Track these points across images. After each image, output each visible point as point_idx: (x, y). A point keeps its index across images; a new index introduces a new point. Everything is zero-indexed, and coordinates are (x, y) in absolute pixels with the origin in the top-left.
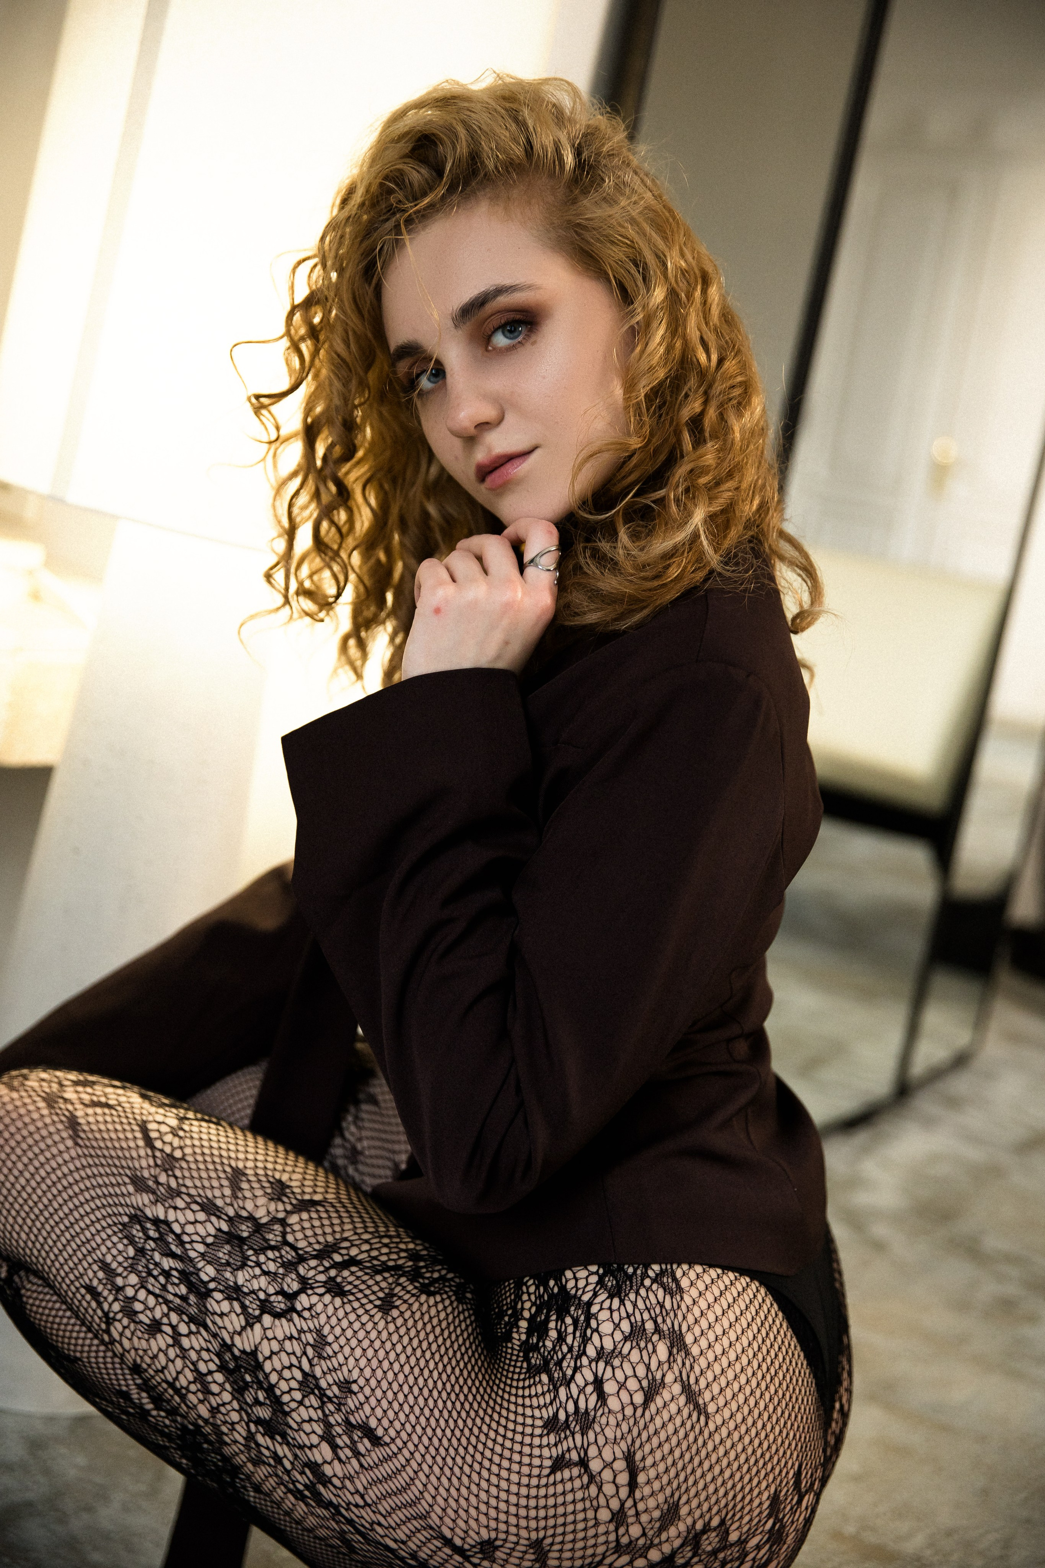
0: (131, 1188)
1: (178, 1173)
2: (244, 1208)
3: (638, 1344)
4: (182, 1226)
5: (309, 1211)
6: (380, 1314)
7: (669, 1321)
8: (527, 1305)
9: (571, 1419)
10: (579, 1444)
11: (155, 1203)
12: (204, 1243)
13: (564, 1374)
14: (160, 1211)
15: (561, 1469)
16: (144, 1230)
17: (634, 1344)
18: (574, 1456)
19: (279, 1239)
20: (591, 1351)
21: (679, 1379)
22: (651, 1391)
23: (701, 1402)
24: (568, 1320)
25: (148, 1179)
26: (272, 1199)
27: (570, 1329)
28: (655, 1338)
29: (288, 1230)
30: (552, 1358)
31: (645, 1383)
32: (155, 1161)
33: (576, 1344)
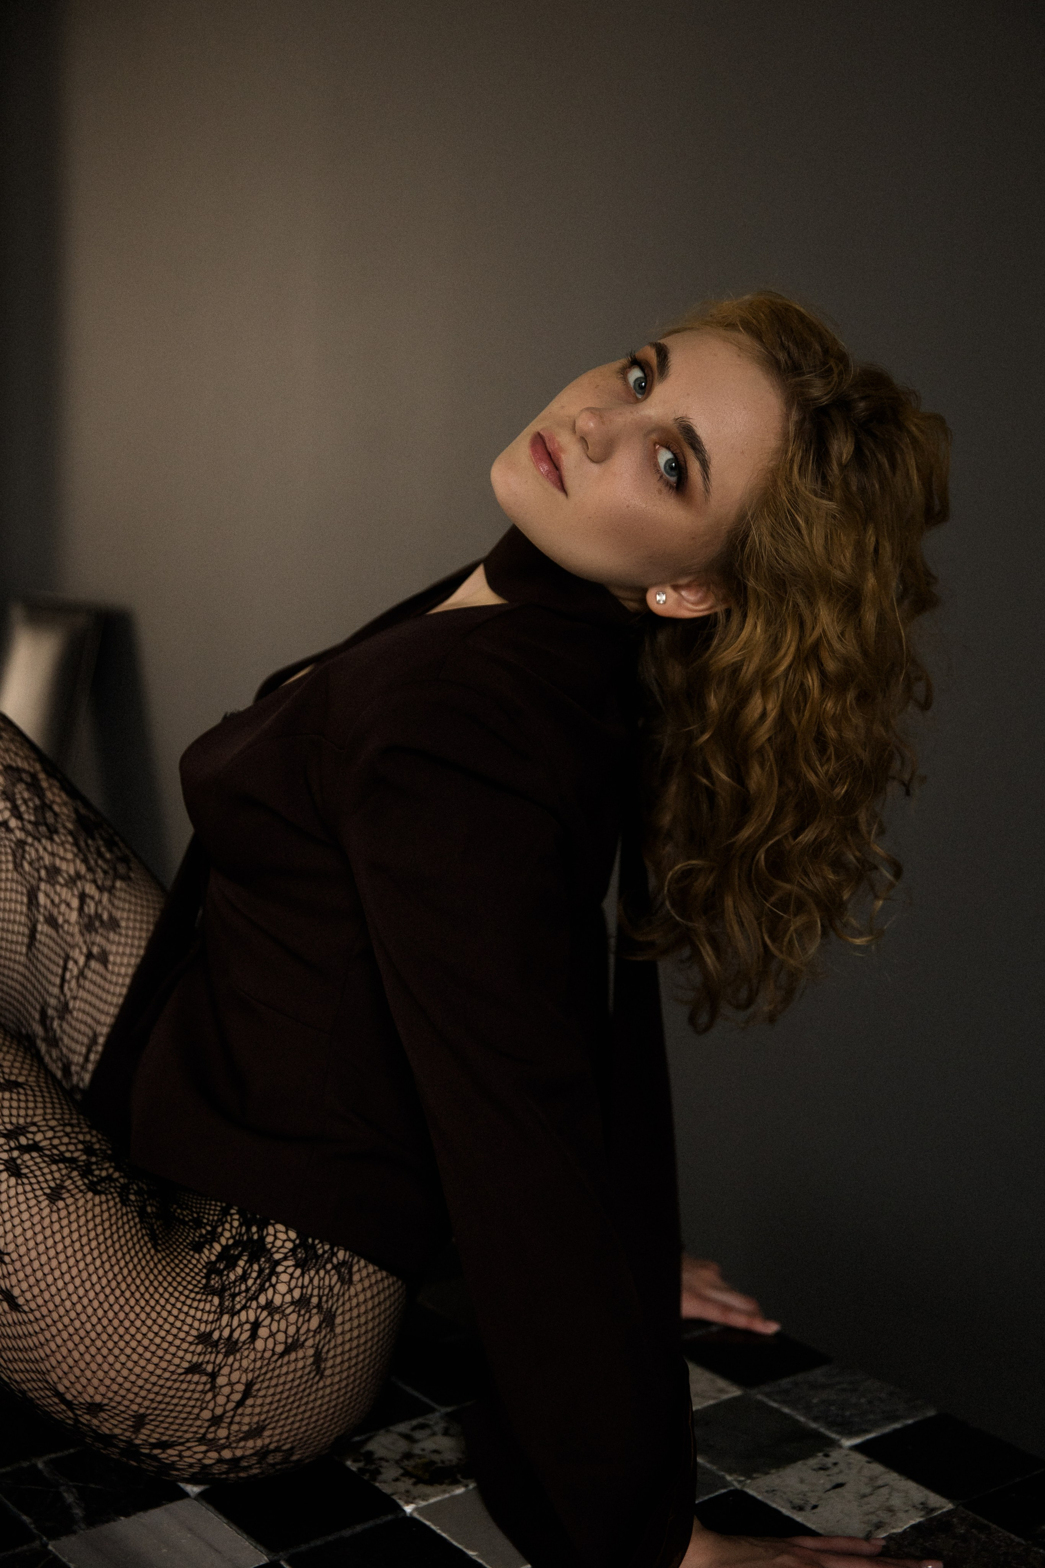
3: (299, 1311)
5: (11, 1092)
6: (47, 1202)
7: (330, 1303)
8: (227, 1234)
9: (222, 1341)
10: (218, 1362)
13: (234, 1306)
15: (194, 1374)
17: (297, 1309)
18: (210, 1368)
20: (262, 1300)
21: (316, 1346)
22: (292, 1347)
23: (323, 1366)
27: (254, 1275)
28: (315, 1311)
30: (230, 1289)
31: (290, 1340)
33: (253, 1288)
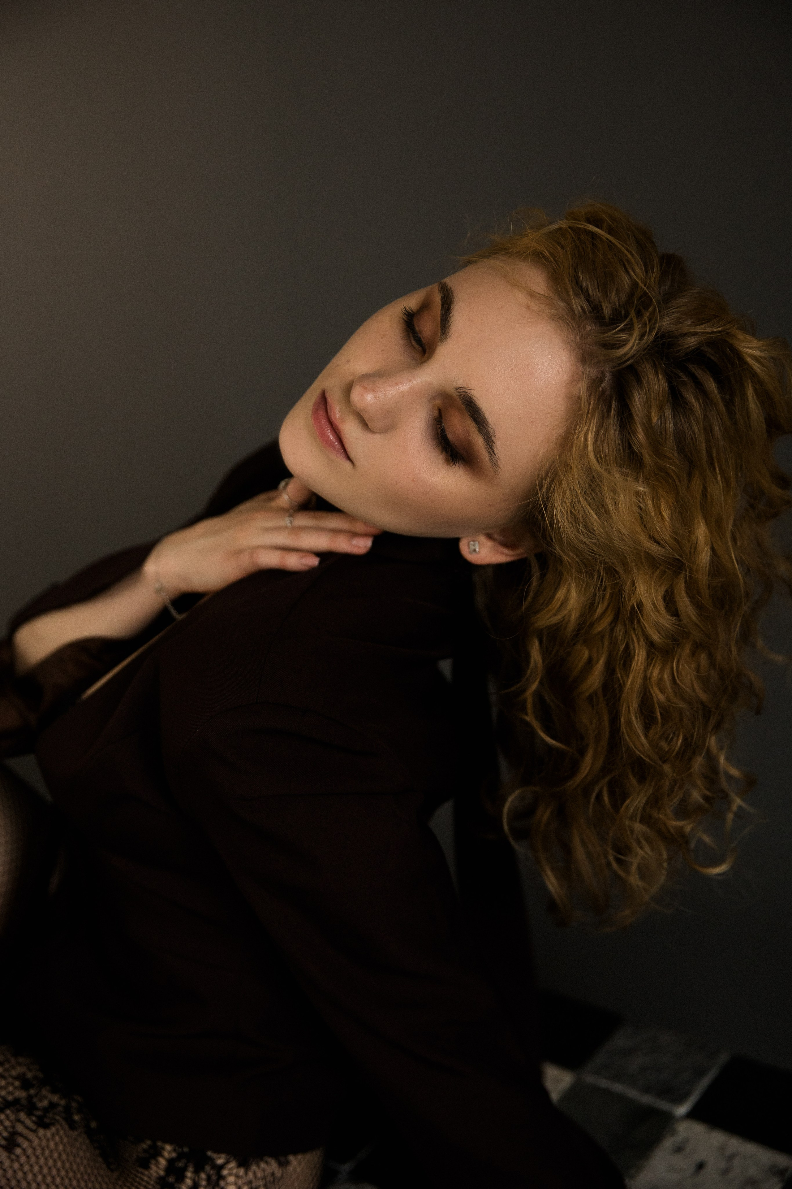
24: (203, 1176)
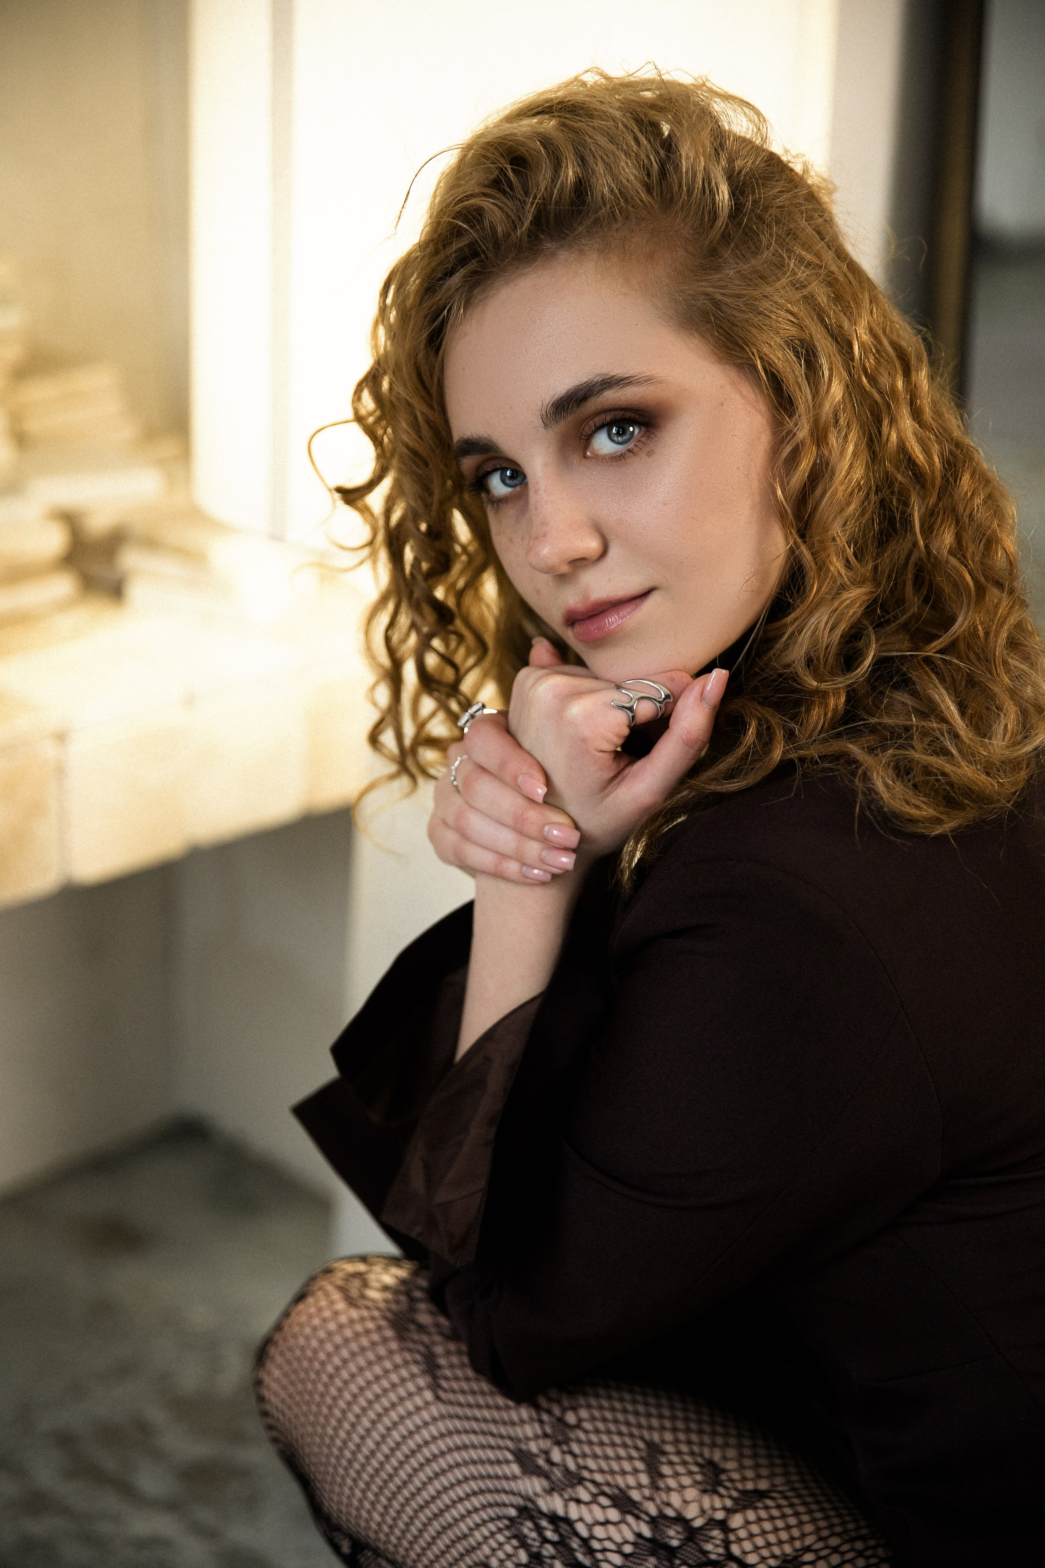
0: (516, 1469)
1: (575, 1448)
2: (668, 1504)
4: (590, 1527)
5: (755, 1508)
11: (550, 1491)
12: (620, 1552)
14: (556, 1504)
16: (539, 1529)
19: (721, 1550)
25: (537, 1456)
26: (704, 1491)
29: (732, 1537)
32: (543, 1429)
